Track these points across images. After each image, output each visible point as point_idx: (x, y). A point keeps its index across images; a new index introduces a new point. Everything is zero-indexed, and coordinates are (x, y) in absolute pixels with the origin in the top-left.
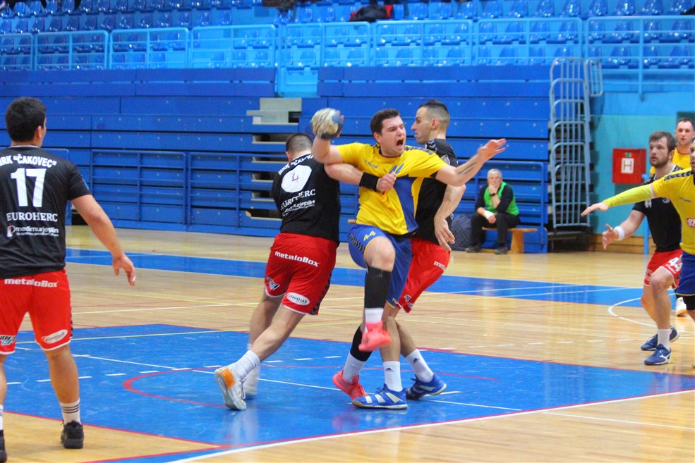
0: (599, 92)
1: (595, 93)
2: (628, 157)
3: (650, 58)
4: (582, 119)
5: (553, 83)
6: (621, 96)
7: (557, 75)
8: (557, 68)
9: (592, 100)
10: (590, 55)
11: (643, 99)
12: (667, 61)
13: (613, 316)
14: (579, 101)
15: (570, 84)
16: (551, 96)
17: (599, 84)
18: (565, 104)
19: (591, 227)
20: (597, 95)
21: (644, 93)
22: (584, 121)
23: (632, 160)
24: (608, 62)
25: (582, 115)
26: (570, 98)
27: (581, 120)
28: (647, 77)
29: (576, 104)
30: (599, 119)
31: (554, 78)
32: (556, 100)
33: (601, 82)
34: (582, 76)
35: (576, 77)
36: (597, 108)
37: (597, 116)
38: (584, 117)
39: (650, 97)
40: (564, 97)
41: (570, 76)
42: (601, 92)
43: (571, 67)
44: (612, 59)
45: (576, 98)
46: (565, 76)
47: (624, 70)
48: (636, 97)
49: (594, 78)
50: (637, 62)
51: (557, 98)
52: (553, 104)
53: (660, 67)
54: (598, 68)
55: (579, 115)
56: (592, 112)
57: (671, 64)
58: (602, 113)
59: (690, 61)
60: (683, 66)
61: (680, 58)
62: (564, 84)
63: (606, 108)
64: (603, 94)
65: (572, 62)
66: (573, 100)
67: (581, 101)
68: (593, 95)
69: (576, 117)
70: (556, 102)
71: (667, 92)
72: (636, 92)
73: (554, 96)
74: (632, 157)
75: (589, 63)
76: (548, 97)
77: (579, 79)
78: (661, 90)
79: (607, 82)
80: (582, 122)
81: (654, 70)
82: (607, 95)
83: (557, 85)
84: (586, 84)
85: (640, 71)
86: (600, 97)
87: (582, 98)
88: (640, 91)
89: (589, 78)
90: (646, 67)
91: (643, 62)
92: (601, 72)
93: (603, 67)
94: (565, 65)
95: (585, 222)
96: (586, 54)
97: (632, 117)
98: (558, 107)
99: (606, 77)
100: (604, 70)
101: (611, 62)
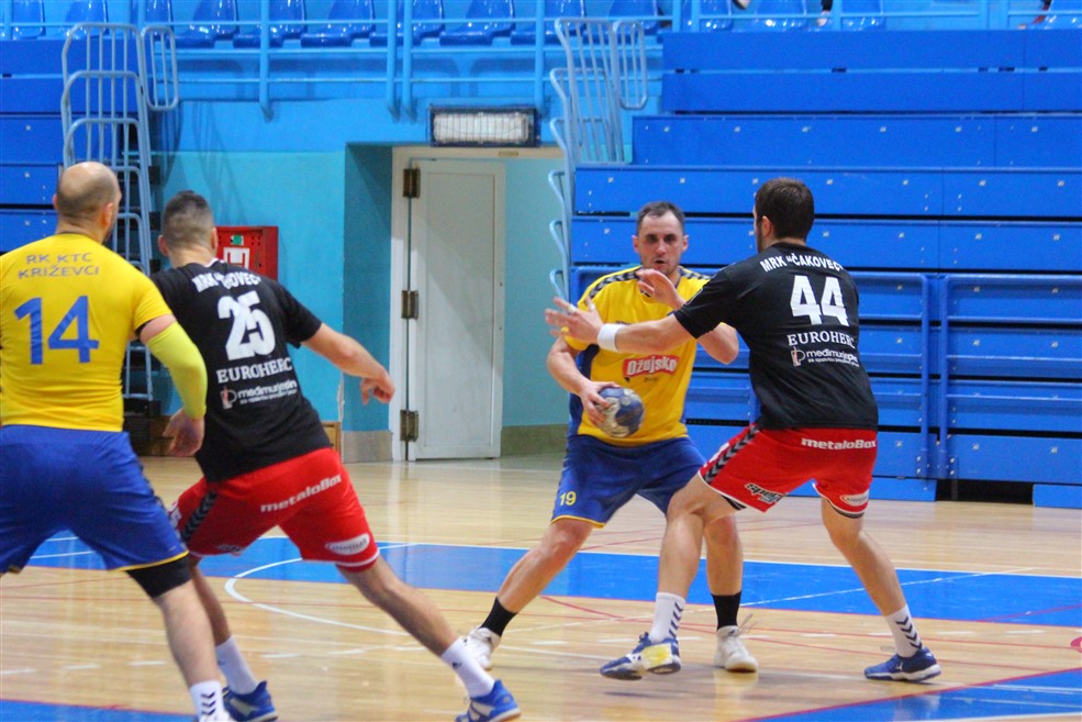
0: (171, 101)
1: (162, 103)
2: (237, 246)
3: (281, 23)
4: (134, 160)
5: (69, 80)
6: (219, 107)
7: (76, 62)
8: (77, 47)
9: (155, 118)
10: (148, 18)
11: (269, 115)
12: (324, 30)
13: (240, 602)
14: (126, 120)
15: (107, 82)
16: (65, 110)
17: (170, 83)
18: (95, 127)
19: (153, 401)
20: (167, 106)
21: (271, 101)
22: (138, 166)
23: (247, 251)
24: (189, 32)
25: (134, 153)
26: (107, 113)
27: (130, 164)
28: (277, 65)
29: (121, 127)
30: (171, 160)
31: (71, 70)
32: (74, 119)
33: (175, 80)
34: (133, 66)
35: (119, 66)
36: (167, 134)
37: (164, 154)
38: (137, 157)
39: (285, 109)
40: (94, 113)
41: (107, 66)
42: (176, 101)
43: (107, 44)
44: (197, 27)
45: (120, 114)
46: (95, 66)
47: (224, 50)
48: (252, 111)
49: (159, 70)
50: (256, 31)
51: (77, 113)
52: (69, 127)
53: (306, 43)
54: (168, 45)
55: (126, 153)
56: (155, 145)
57: (329, 36)
58: (176, 148)
59: (374, 28)
60: (357, 41)
61: (350, 22)
62: (94, 82)
63: (187, 137)
64: (180, 102)
65: (107, 32)
66: (113, 119)
67: (132, 120)
68: (157, 107)
69: (120, 156)
70: (76, 124)
71: (325, 99)
72: (256, 100)
73: (69, 109)
74: (245, 246)
75: (147, 36)
76: (59, 113)
77: (126, 71)
78: (309, 95)
79: (188, 77)
80: (134, 168)
81: (292, 49)
82: (187, 106)
83: (78, 85)
84: (141, 81)
85: (263, 53)
86: (173, 112)
87: (133, 114)
88: (263, 97)
89: (149, 70)
90: (274, 43)
91: (270, 33)
92: (174, 54)
93: (179, 45)
94: (95, 38)
95: (144, 391)
96: (141, 16)
97: (244, 156)
98: (79, 134)
99: (186, 66)
100: (182, 51)
101: (196, 31)
